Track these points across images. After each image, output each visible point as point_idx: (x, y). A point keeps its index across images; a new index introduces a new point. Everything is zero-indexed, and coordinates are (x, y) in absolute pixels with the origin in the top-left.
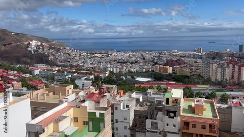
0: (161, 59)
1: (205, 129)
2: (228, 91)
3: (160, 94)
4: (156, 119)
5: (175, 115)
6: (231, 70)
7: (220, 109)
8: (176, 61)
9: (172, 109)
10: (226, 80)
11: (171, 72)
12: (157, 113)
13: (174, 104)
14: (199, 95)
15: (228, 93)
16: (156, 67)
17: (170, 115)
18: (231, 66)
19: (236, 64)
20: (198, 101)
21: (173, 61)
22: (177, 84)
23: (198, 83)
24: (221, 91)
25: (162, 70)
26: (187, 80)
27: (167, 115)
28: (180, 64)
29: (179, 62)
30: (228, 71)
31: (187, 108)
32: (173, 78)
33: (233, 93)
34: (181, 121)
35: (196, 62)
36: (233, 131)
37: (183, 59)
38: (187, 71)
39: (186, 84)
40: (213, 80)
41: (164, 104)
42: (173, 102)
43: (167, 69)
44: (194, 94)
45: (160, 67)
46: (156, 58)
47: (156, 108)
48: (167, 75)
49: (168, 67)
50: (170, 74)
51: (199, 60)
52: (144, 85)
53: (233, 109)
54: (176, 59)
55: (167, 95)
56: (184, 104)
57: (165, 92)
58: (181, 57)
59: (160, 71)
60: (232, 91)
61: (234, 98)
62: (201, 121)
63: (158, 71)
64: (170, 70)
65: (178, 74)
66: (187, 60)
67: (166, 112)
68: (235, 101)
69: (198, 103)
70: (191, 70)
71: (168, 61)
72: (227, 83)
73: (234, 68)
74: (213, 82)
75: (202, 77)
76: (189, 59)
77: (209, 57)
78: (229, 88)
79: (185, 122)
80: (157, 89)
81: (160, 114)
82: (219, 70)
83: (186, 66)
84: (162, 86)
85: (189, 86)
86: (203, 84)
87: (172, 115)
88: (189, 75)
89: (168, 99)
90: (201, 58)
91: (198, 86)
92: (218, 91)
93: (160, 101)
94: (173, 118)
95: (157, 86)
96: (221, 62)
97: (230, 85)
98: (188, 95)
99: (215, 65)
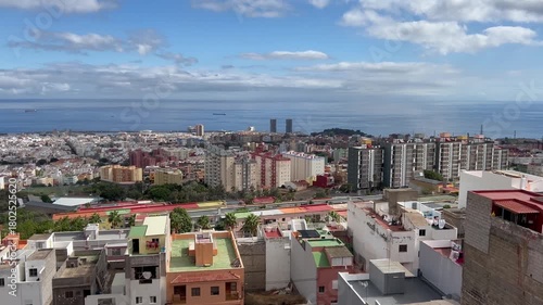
0: (116, 150)
1: (217, 293)
2: (256, 210)
3: (118, 233)
4: (109, 292)
5: (154, 276)
6: (260, 168)
7: (244, 247)
8: (151, 154)
9: (148, 263)
10: (252, 187)
11: (140, 179)
12: (113, 277)
13: (151, 250)
14: (202, 223)
15: (257, 213)
16: (106, 171)
17: (143, 278)
18: (259, 159)
19: (268, 155)
20: (200, 237)
21: (143, 154)
22: (155, 204)
23: (201, 200)
24: (244, 210)
25: (119, 177)
26: (176, 193)
27: (137, 278)
28: (159, 160)
29: (157, 156)
30: (255, 170)
31: (179, 255)
32: (146, 193)
33: (265, 213)
34: (169, 285)
35: (193, 155)
36: (268, 288)
37: (166, 149)
38: (175, 174)
39: (174, 203)
40: (228, 189)
41: (127, 253)
42: (149, 246)
43: (130, 175)
44: (193, 222)
45: (114, 170)
46: (103, 150)
47: (109, 265)
48: (131, 186)
49: (132, 168)
50: (138, 185)
51: (199, 151)
52: (77, 216)
53: (268, 243)
54: (150, 151)
55: (135, 232)
56: (172, 248)
57: (128, 226)
58: (161, 144)
59: (114, 179)
60: (263, 208)
61: (267, 222)
62: (208, 278)
63: (110, 179)
64: (138, 174)
65: (156, 182)
66: (174, 151)
67: (133, 271)
68: (269, 227)
69: (203, 242)
70: (183, 171)
71: (132, 155)
72: (254, 194)
73: (263, 162)
74: (228, 193)
75: (206, 186)
76: (179, 149)
77: (218, 144)
78: (257, 203)
79: (176, 288)
80: (110, 221)
81: (120, 278)
82: (238, 168)
83: (173, 165)
84: (120, 212)
85: (182, 207)
86: (210, 200)
87: (147, 275)
88: (180, 183)
89: (136, 243)
90: (202, 146)
91: (200, 205)
92: (238, 210)
93: (119, 248)
94: (149, 281)
95: (108, 213)
96: (240, 153)
97: (259, 197)
98: (179, 227)
99: (230, 160)
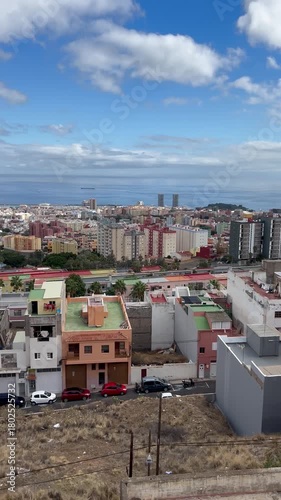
0: (18, 221)
1: (107, 351)
2: (143, 277)
3: (19, 295)
4: (10, 348)
5: (51, 334)
6: (147, 238)
7: (131, 311)
8: (49, 225)
9: (45, 322)
10: (140, 257)
11: (39, 248)
12: (14, 335)
13: (48, 312)
14: (96, 288)
15: (144, 281)
16: (8, 240)
17: (40, 336)
18: (147, 231)
19: (156, 228)
20: (93, 301)
21: (42, 225)
22: (52, 270)
23: (94, 268)
24: (134, 277)
25: (21, 245)
26: (71, 261)
27: (35, 336)
28: (56, 231)
29: (54, 227)
30: (143, 242)
31: (72, 315)
32: (44, 261)
33: (153, 281)
34: (63, 342)
35: (87, 227)
36: (154, 347)
37: (62, 221)
38: (71, 246)
39: (70, 270)
40: (119, 259)
41: (27, 314)
42: (47, 307)
43: (30, 245)
44: (87, 287)
45: (16, 240)
46: (6, 221)
47: (11, 324)
48: (31, 254)
49: (32, 238)
50: (38, 254)
51: (93, 223)
53: (154, 307)
54: (48, 222)
55: (33, 296)
56: (65, 308)
57: (28, 290)
58: (58, 216)
59: (16, 247)
60: (150, 276)
61: (153, 289)
62: (99, 338)
63: (12, 247)
64: (37, 244)
65: (54, 251)
66: (69, 223)
67: (32, 330)
68: (156, 293)
69: (94, 305)
70: (78, 242)
71: (32, 226)
72: (142, 263)
73: (151, 235)
74: (118, 262)
75: (99, 255)
76: (74, 222)
77: (109, 217)
78: (144, 271)
79: (70, 345)
80: (12, 285)
81: (20, 336)
82: (129, 239)
83: (69, 236)
84: (21, 277)
85: (76, 273)
86: (102, 268)
87: (45, 334)
88: (75, 251)
89: (35, 305)
90: (95, 218)
91: (93, 272)
92: (127, 278)
93: (20, 310)
94: (47, 339)
95: (10, 278)
96: (130, 226)
97: (147, 266)
98: (75, 290)
99: (121, 232)
